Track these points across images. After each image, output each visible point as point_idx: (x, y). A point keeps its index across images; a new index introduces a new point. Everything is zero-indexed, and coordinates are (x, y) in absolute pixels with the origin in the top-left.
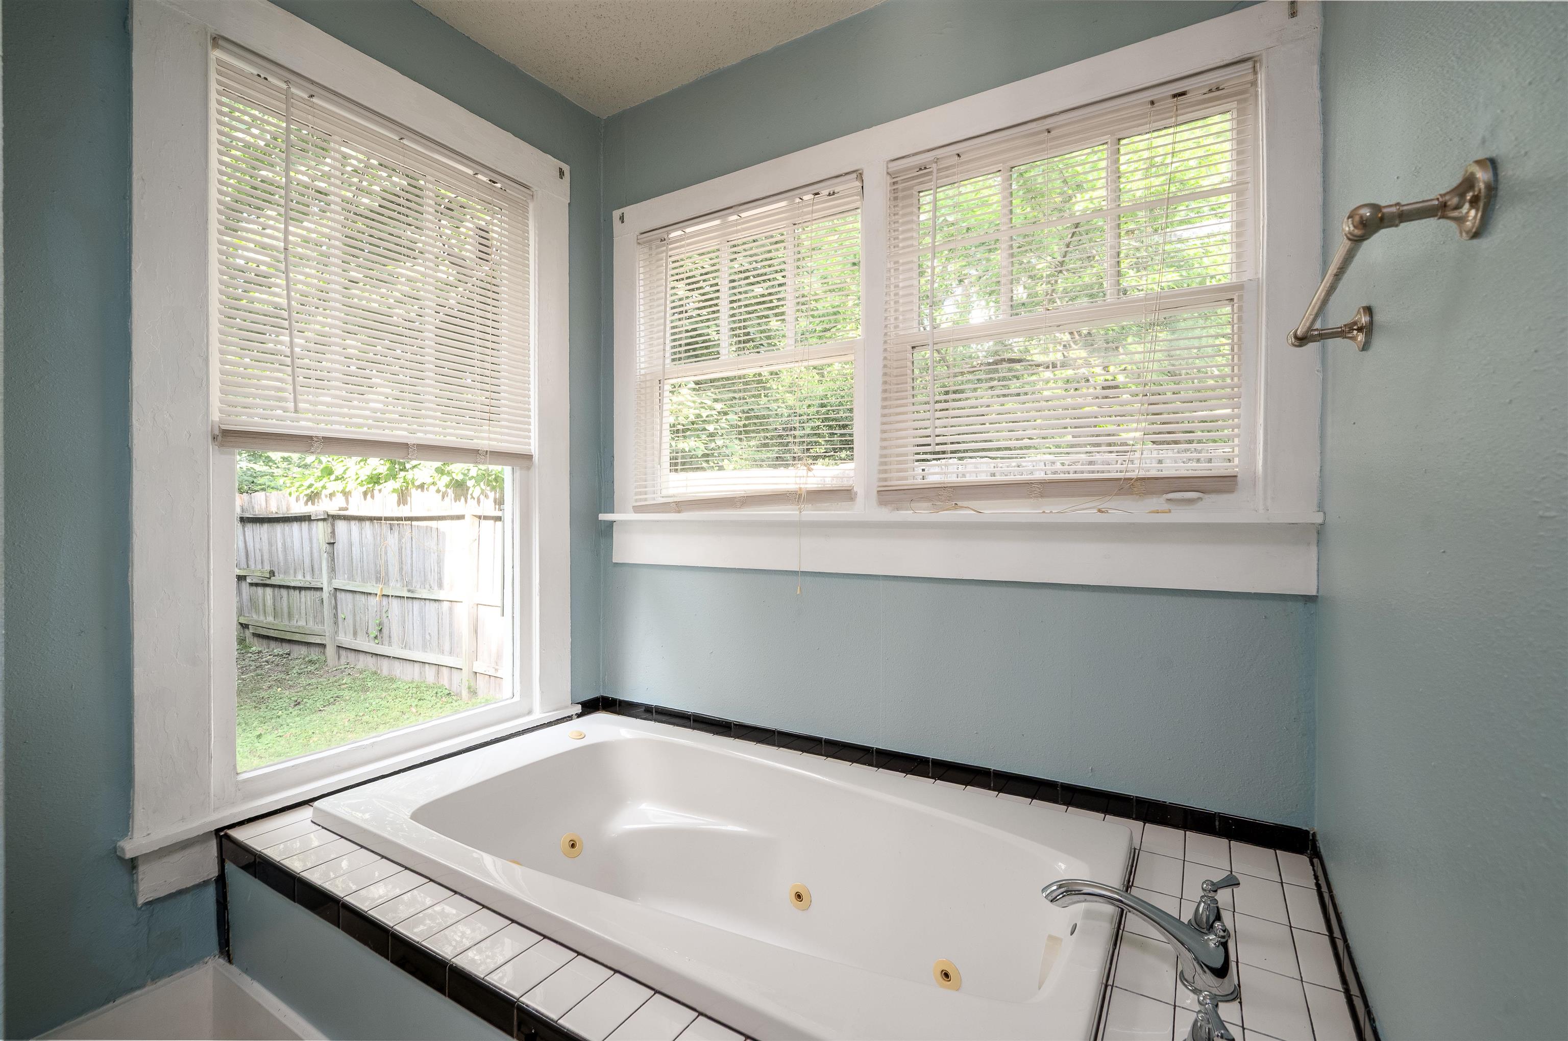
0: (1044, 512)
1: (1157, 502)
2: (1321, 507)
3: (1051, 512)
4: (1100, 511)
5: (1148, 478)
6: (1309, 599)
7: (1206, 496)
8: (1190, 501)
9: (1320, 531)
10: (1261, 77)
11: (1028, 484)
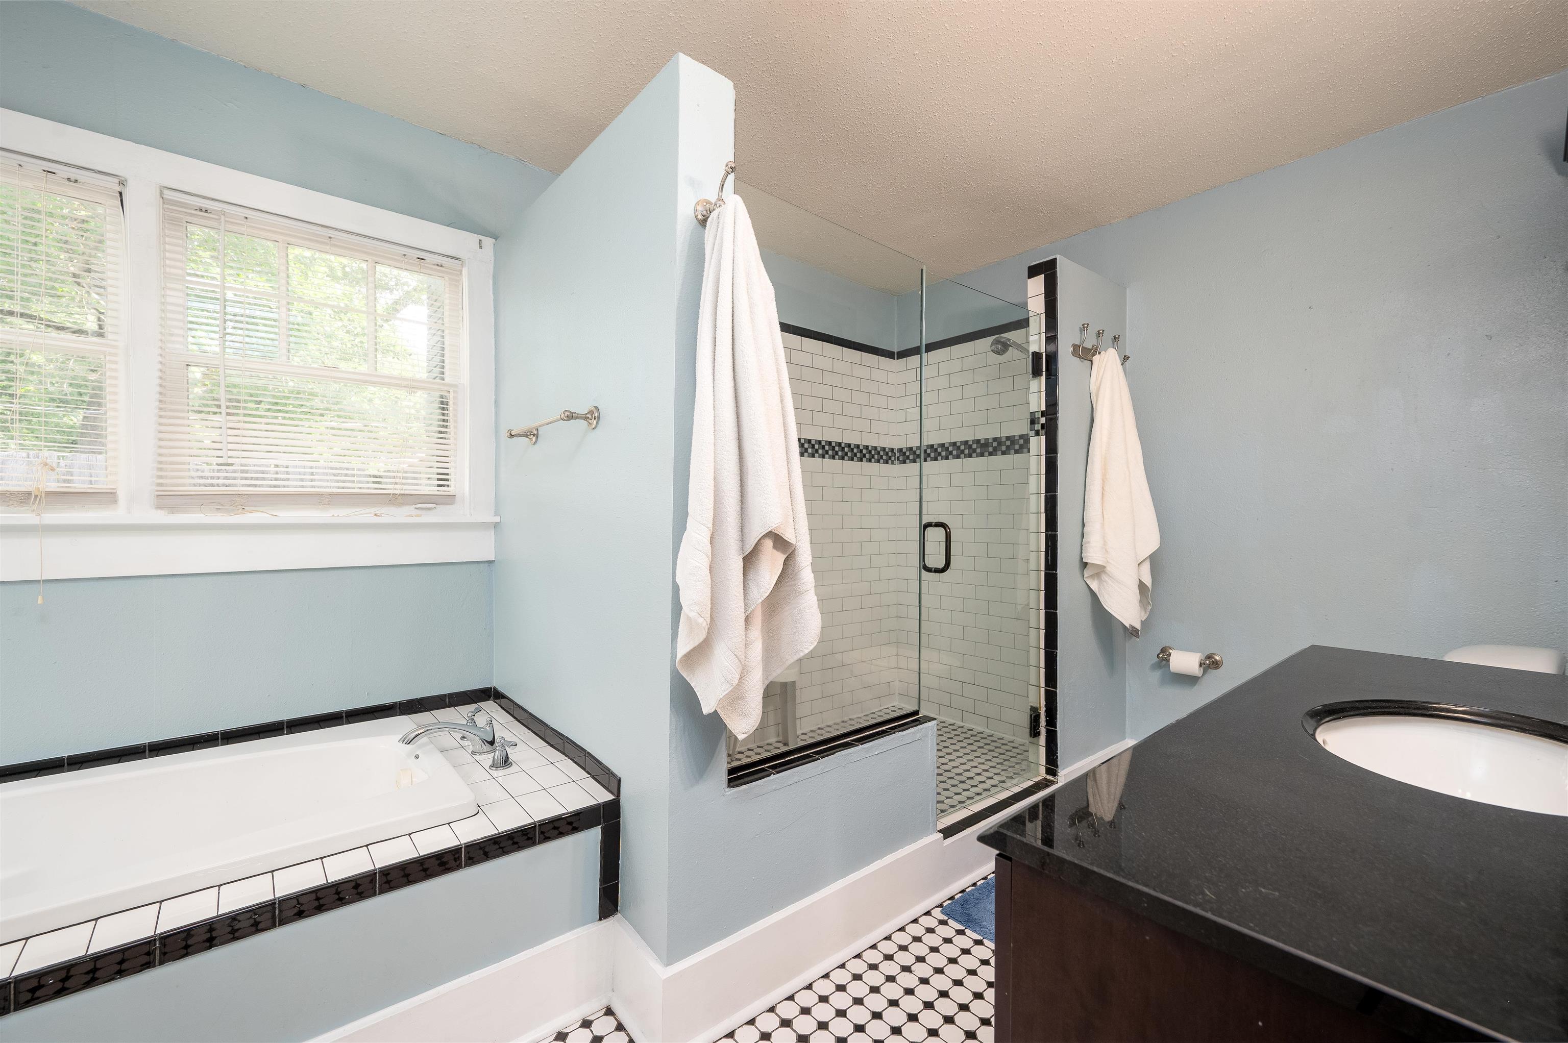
0: (333, 516)
1: (409, 510)
2: (496, 513)
3: (338, 516)
4: (376, 515)
5: (406, 494)
6: (490, 562)
7: (438, 506)
8: (429, 509)
9: (496, 526)
10: (465, 271)
11: (320, 495)
